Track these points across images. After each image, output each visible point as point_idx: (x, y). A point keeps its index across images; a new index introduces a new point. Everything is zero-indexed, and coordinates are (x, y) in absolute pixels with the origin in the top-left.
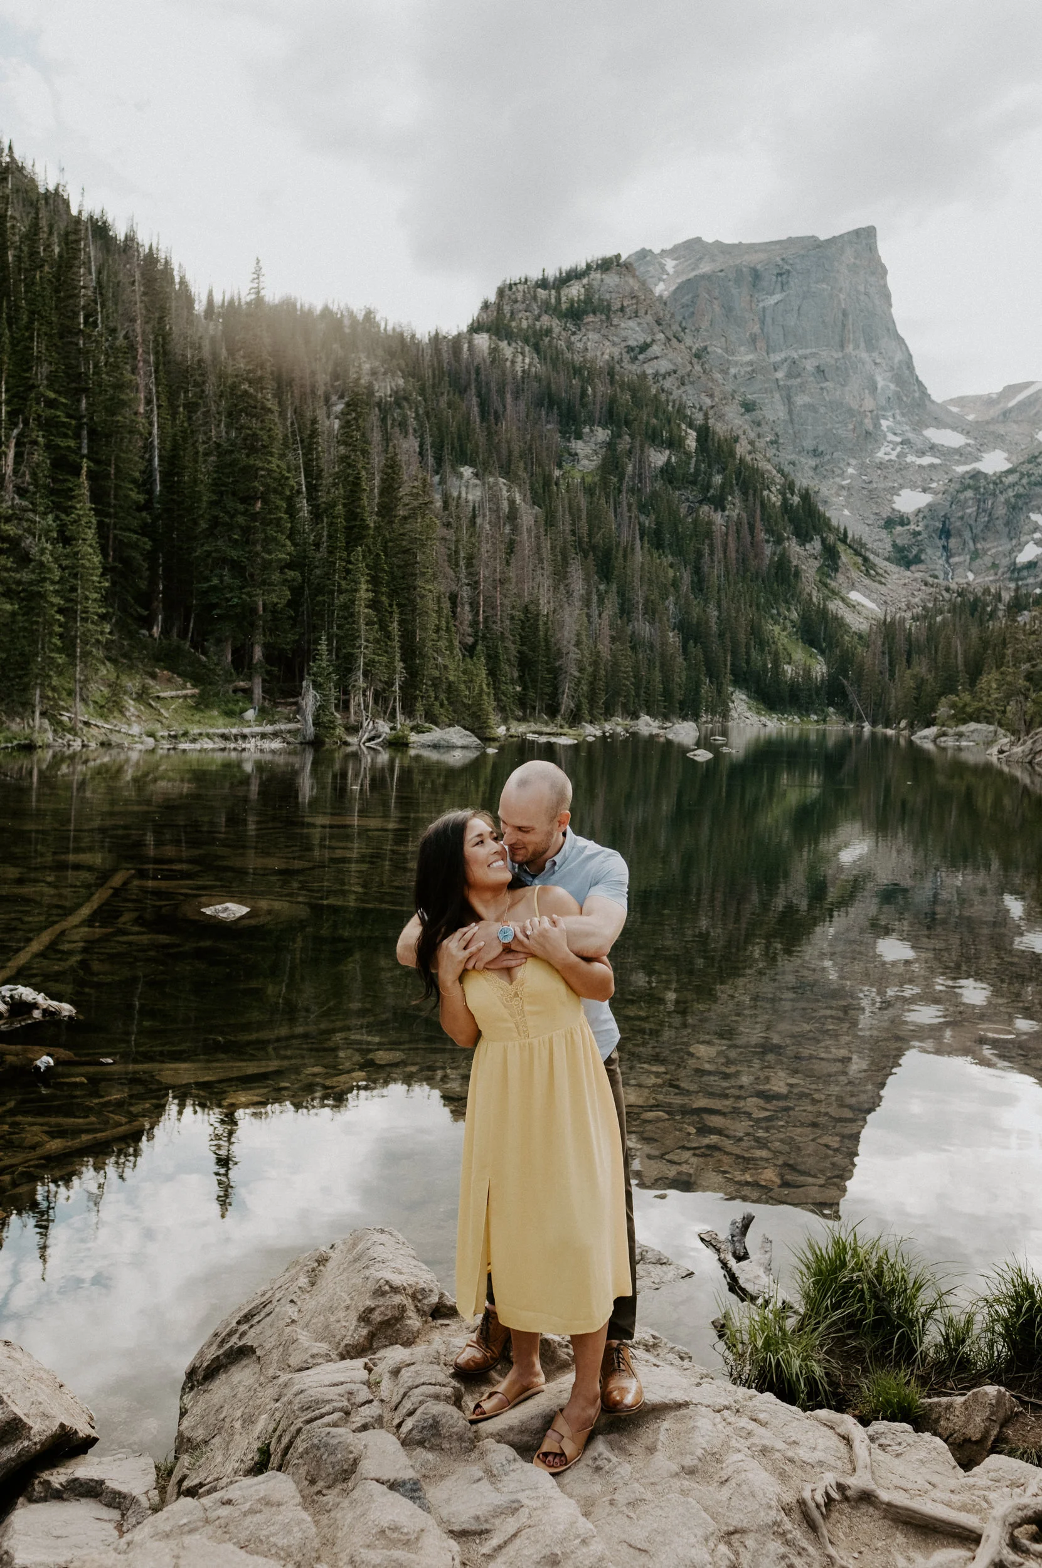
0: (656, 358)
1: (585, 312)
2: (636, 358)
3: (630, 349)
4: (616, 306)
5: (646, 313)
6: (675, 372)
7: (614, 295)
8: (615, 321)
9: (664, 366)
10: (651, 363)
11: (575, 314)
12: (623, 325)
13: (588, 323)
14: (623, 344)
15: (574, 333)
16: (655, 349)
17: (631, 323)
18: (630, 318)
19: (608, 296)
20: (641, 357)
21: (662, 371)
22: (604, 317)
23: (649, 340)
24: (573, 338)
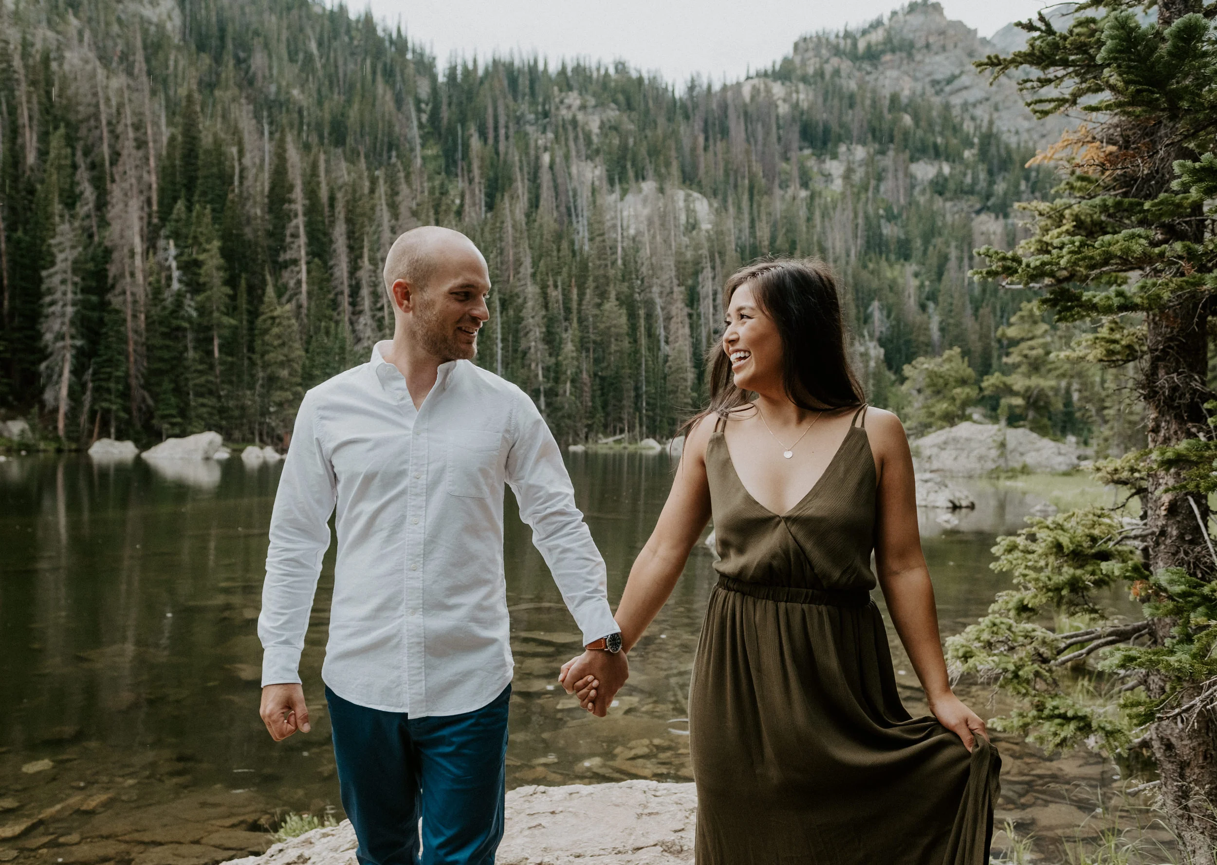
0: (966, 88)
1: (883, 52)
2: (942, 90)
3: (935, 83)
4: (920, 43)
5: (955, 46)
6: (987, 99)
7: (918, 34)
8: (918, 57)
9: (973, 95)
10: (960, 94)
11: (872, 56)
12: (927, 60)
13: (886, 63)
14: (928, 79)
15: (868, 73)
16: (965, 80)
17: (938, 58)
18: (936, 53)
19: (911, 36)
20: (948, 89)
21: (971, 100)
22: (904, 55)
23: (957, 72)
24: (867, 78)
